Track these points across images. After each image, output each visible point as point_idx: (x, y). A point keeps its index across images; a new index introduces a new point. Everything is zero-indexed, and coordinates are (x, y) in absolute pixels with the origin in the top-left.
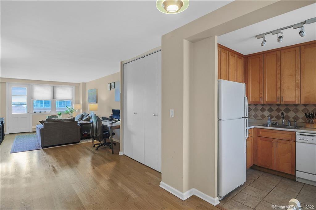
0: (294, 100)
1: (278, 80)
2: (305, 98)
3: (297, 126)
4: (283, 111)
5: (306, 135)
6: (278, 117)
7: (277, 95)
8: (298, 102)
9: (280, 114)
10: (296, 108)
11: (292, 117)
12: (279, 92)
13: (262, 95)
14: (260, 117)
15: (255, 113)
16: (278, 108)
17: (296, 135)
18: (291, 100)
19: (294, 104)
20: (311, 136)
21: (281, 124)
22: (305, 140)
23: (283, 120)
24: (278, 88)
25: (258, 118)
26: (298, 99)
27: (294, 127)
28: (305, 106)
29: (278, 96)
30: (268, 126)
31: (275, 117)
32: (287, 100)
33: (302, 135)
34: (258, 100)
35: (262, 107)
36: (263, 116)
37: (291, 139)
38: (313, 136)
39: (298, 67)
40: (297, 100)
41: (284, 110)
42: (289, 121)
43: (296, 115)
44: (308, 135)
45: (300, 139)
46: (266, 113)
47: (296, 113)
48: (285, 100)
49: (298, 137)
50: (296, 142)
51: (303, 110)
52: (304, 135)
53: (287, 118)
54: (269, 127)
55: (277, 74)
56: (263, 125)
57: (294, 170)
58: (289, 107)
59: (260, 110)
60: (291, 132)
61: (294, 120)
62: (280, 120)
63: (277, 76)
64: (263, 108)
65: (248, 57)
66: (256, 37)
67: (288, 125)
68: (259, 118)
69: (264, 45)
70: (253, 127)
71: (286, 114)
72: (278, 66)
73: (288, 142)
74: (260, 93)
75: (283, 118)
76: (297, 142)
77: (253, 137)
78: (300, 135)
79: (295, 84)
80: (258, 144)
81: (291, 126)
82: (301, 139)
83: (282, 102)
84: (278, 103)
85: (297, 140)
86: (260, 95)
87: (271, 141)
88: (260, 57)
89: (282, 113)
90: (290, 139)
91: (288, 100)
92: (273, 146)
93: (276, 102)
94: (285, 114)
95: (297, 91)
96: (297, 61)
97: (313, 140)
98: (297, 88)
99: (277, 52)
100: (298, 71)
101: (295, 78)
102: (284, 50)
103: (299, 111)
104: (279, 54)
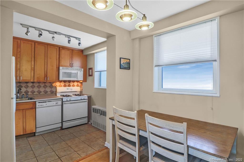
0: (29, 79)
1: (18, 62)
2: (37, 78)
5: (42, 102)
11: (24, 91)
17: (37, 103)
18: (28, 79)
20: (45, 102)
22: (42, 105)
23: (18, 95)
27: (27, 98)
28: (39, 83)
32: (25, 79)
38: (46, 102)
40: (32, 79)
42: (23, 95)
44: (43, 102)
45: (39, 106)
47: (26, 89)
48: (23, 79)
49: (37, 104)
51: (38, 86)
52: (41, 102)
55: (18, 58)
57: (35, 128)
58: (21, 84)
60: (33, 102)
66: (21, 24)
69: (28, 34)
75: (18, 93)
76: (37, 108)
78: (39, 103)
79: (30, 67)
83: (21, 80)
84: (18, 81)
85: (37, 106)
90: (32, 107)
95: (32, 73)
96: (32, 52)
97: (46, 104)
98: (32, 71)
99: (18, 40)
100: (33, 59)
101: (31, 63)
102: (24, 41)
103: (29, 87)
104: (20, 42)
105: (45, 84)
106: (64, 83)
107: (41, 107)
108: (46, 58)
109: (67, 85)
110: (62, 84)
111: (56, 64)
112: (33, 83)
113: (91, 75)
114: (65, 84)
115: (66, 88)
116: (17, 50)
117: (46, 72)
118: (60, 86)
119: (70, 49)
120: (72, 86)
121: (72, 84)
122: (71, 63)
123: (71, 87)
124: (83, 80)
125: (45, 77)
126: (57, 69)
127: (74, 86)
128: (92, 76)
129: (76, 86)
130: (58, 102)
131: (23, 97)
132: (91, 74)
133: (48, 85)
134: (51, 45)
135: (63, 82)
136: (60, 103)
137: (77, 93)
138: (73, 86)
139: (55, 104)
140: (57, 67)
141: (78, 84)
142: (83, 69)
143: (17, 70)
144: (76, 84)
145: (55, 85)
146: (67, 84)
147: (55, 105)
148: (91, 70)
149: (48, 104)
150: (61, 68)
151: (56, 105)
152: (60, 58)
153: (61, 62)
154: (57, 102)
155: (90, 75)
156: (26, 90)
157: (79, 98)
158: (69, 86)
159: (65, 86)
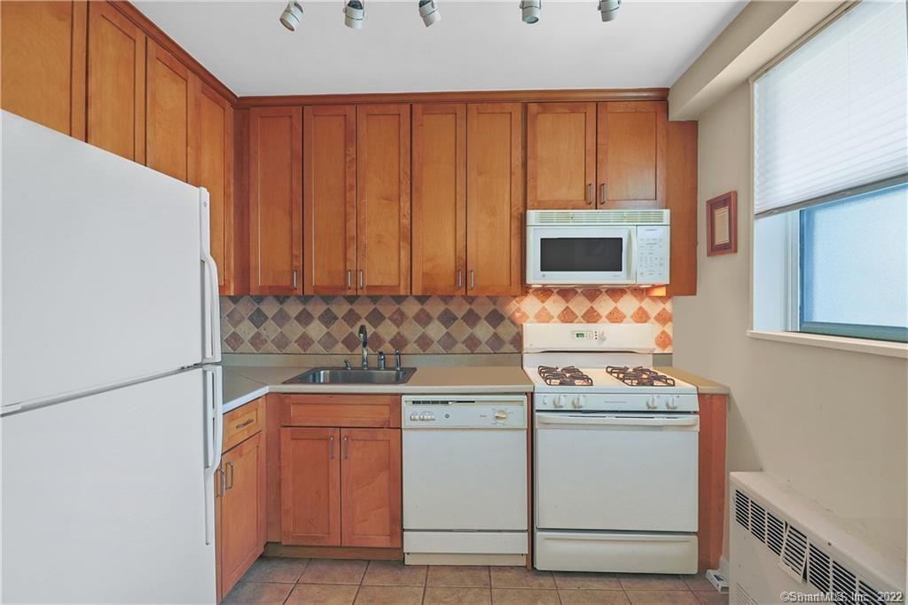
0: (392, 281)
1: (349, 210)
2: (425, 275)
3: (401, 369)
4: (363, 322)
5: (428, 402)
6: (350, 342)
7: (348, 264)
8: (406, 289)
9: (356, 329)
10: (399, 309)
11: (390, 338)
12: (352, 253)
13: (298, 263)
14: (296, 345)
15: (280, 330)
16: (351, 311)
17: (404, 404)
18: (386, 282)
19: (393, 297)
20: (442, 403)
21: (360, 366)
22: (428, 420)
23: (365, 353)
24: (350, 241)
25: (288, 349)
26: (406, 279)
27: (394, 372)
29: (348, 269)
30: (320, 383)
31: (343, 342)
32: (376, 284)
33: (419, 402)
34: (285, 282)
35: (301, 307)
36: (305, 342)
37: (389, 421)
38: (446, 402)
39: (405, 173)
40: (401, 283)
41: (366, 318)
42: (381, 353)
43: (399, 333)
44: (433, 402)
45: (414, 420)
46: (316, 330)
47: (398, 326)
48: (370, 284)
49: (408, 410)
50: (401, 428)
51: (442, 314)
52: (424, 402)
53: (374, 342)
54: (323, 383)
55: (348, 188)
56: (302, 379)
57: (399, 530)
58: (380, 307)
59: (296, 318)
60: (388, 397)
61: (393, 350)
62: (356, 352)
63: (348, 194)
64: (304, 309)
65: (252, 109)
67: (378, 369)
68: (294, 347)
70: (265, 390)
71: (373, 330)
72: (348, 159)
73: (380, 434)
74: (292, 256)
75: (365, 345)
76: (406, 429)
77: (263, 433)
78: (414, 402)
79: (397, 227)
80: (282, 457)
81: (386, 369)
82: (417, 417)
83: (362, 288)
84: (349, 293)
85: (406, 423)
86: (292, 265)
87: (328, 440)
88: (291, 117)
89: (362, 329)
90: (385, 423)
91: (379, 284)
92: (333, 458)
93: (345, 289)
94: (370, 330)
95: (402, 253)
96: (402, 151)
97: (447, 416)
98: (402, 244)
99: (347, 107)
100: (406, 187)
101: (397, 208)
102: (368, 107)
103: (407, 318)
104: (353, 119)
105: (473, 307)
106: (563, 301)
107: (424, 424)
108: (461, 171)
109: (575, 310)
110: (554, 306)
111: (507, 197)
112: (422, 303)
113: (730, 247)
114: (567, 308)
115: (573, 332)
116: (346, 155)
117: (461, 245)
118: (544, 317)
119: (585, 102)
120: (608, 317)
121: (604, 306)
122: (592, 180)
123: (603, 327)
124: (668, 283)
125: (457, 271)
126: (515, 224)
127: (621, 321)
128: (736, 251)
129: (628, 318)
130: (509, 408)
131: (383, 362)
132: (726, 240)
133: (483, 310)
134: (482, 102)
135: (555, 297)
136: (518, 415)
137: (631, 364)
138: (615, 317)
139: (489, 423)
140: (515, 214)
141: (641, 308)
142: (666, 213)
143: (348, 241)
144: (629, 305)
145: (518, 310)
146: (579, 306)
147: (489, 425)
148: (722, 215)
149: (458, 414)
150: (533, 216)
151: (498, 426)
152: (530, 162)
153: (535, 187)
154: (503, 407)
155: (715, 250)
156: (397, 330)
157: (639, 397)
158: (591, 317)
159: (567, 317)
